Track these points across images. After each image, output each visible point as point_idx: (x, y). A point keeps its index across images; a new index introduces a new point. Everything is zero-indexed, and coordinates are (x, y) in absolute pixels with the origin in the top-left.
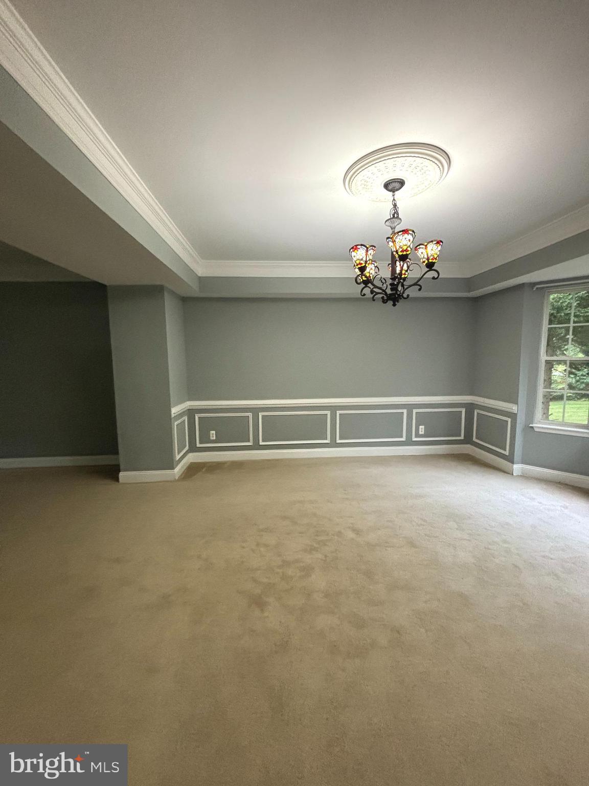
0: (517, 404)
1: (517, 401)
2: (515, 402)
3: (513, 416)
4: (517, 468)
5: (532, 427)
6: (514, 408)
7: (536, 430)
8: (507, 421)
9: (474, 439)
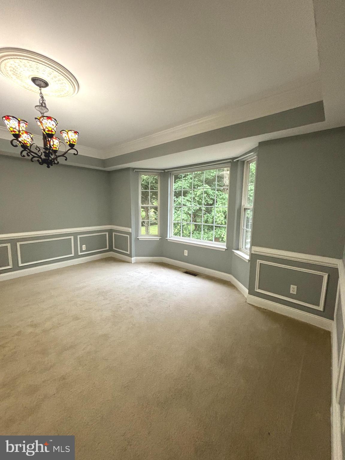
0: (131, 228)
1: (131, 226)
2: (131, 227)
3: (130, 234)
4: (134, 259)
5: (138, 238)
6: (130, 230)
7: (140, 239)
8: (128, 237)
9: (114, 248)
